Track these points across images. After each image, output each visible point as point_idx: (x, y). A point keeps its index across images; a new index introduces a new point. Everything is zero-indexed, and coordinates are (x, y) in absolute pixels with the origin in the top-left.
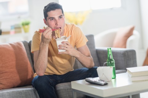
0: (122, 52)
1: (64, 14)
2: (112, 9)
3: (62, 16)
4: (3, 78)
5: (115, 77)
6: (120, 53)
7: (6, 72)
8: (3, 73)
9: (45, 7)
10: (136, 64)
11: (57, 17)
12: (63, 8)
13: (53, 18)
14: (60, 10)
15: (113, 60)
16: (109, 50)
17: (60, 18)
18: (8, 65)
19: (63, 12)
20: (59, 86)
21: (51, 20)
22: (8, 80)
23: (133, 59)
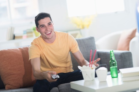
0: (119, 54)
1: (52, 21)
2: (116, 12)
3: (51, 23)
4: (11, 79)
5: (118, 76)
6: (118, 55)
7: (14, 74)
8: (11, 75)
9: (36, 17)
10: (133, 64)
11: (46, 24)
12: (51, 16)
13: (43, 26)
14: (48, 18)
15: (116, 61)
16: (112, 52)
17: (49, 24)
18: (16, 68)
19: (51, 19)
20: (60, 86)
21: (42, 27)
22: (15, 81)
23: (129, 61)
